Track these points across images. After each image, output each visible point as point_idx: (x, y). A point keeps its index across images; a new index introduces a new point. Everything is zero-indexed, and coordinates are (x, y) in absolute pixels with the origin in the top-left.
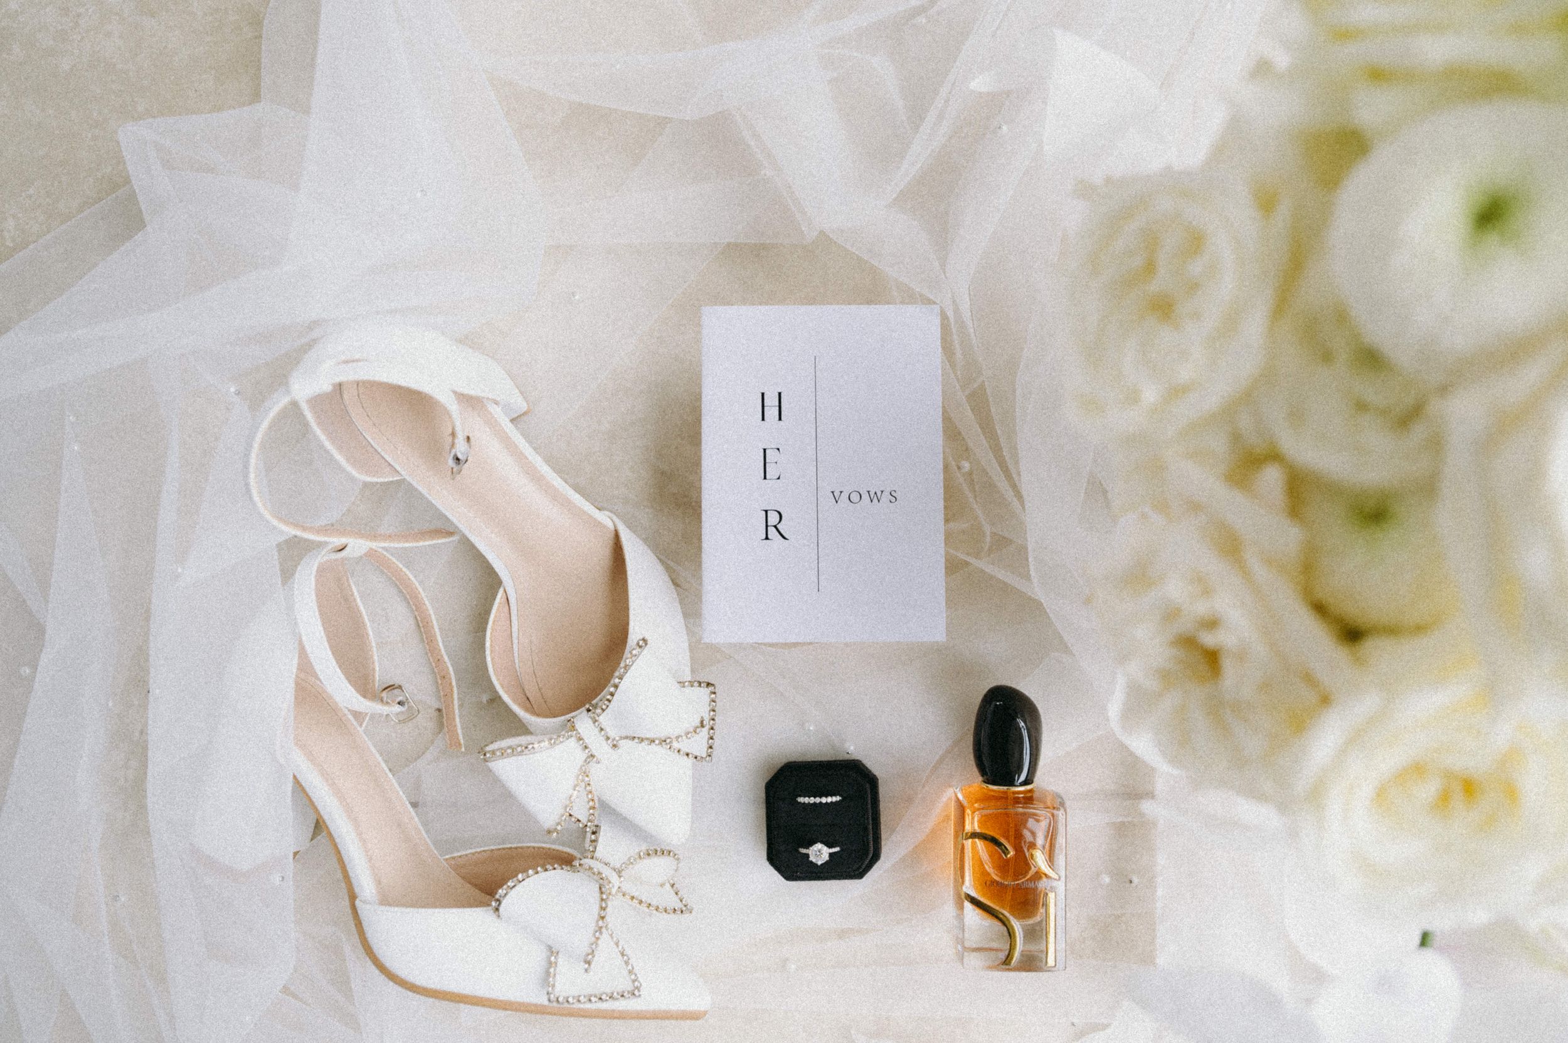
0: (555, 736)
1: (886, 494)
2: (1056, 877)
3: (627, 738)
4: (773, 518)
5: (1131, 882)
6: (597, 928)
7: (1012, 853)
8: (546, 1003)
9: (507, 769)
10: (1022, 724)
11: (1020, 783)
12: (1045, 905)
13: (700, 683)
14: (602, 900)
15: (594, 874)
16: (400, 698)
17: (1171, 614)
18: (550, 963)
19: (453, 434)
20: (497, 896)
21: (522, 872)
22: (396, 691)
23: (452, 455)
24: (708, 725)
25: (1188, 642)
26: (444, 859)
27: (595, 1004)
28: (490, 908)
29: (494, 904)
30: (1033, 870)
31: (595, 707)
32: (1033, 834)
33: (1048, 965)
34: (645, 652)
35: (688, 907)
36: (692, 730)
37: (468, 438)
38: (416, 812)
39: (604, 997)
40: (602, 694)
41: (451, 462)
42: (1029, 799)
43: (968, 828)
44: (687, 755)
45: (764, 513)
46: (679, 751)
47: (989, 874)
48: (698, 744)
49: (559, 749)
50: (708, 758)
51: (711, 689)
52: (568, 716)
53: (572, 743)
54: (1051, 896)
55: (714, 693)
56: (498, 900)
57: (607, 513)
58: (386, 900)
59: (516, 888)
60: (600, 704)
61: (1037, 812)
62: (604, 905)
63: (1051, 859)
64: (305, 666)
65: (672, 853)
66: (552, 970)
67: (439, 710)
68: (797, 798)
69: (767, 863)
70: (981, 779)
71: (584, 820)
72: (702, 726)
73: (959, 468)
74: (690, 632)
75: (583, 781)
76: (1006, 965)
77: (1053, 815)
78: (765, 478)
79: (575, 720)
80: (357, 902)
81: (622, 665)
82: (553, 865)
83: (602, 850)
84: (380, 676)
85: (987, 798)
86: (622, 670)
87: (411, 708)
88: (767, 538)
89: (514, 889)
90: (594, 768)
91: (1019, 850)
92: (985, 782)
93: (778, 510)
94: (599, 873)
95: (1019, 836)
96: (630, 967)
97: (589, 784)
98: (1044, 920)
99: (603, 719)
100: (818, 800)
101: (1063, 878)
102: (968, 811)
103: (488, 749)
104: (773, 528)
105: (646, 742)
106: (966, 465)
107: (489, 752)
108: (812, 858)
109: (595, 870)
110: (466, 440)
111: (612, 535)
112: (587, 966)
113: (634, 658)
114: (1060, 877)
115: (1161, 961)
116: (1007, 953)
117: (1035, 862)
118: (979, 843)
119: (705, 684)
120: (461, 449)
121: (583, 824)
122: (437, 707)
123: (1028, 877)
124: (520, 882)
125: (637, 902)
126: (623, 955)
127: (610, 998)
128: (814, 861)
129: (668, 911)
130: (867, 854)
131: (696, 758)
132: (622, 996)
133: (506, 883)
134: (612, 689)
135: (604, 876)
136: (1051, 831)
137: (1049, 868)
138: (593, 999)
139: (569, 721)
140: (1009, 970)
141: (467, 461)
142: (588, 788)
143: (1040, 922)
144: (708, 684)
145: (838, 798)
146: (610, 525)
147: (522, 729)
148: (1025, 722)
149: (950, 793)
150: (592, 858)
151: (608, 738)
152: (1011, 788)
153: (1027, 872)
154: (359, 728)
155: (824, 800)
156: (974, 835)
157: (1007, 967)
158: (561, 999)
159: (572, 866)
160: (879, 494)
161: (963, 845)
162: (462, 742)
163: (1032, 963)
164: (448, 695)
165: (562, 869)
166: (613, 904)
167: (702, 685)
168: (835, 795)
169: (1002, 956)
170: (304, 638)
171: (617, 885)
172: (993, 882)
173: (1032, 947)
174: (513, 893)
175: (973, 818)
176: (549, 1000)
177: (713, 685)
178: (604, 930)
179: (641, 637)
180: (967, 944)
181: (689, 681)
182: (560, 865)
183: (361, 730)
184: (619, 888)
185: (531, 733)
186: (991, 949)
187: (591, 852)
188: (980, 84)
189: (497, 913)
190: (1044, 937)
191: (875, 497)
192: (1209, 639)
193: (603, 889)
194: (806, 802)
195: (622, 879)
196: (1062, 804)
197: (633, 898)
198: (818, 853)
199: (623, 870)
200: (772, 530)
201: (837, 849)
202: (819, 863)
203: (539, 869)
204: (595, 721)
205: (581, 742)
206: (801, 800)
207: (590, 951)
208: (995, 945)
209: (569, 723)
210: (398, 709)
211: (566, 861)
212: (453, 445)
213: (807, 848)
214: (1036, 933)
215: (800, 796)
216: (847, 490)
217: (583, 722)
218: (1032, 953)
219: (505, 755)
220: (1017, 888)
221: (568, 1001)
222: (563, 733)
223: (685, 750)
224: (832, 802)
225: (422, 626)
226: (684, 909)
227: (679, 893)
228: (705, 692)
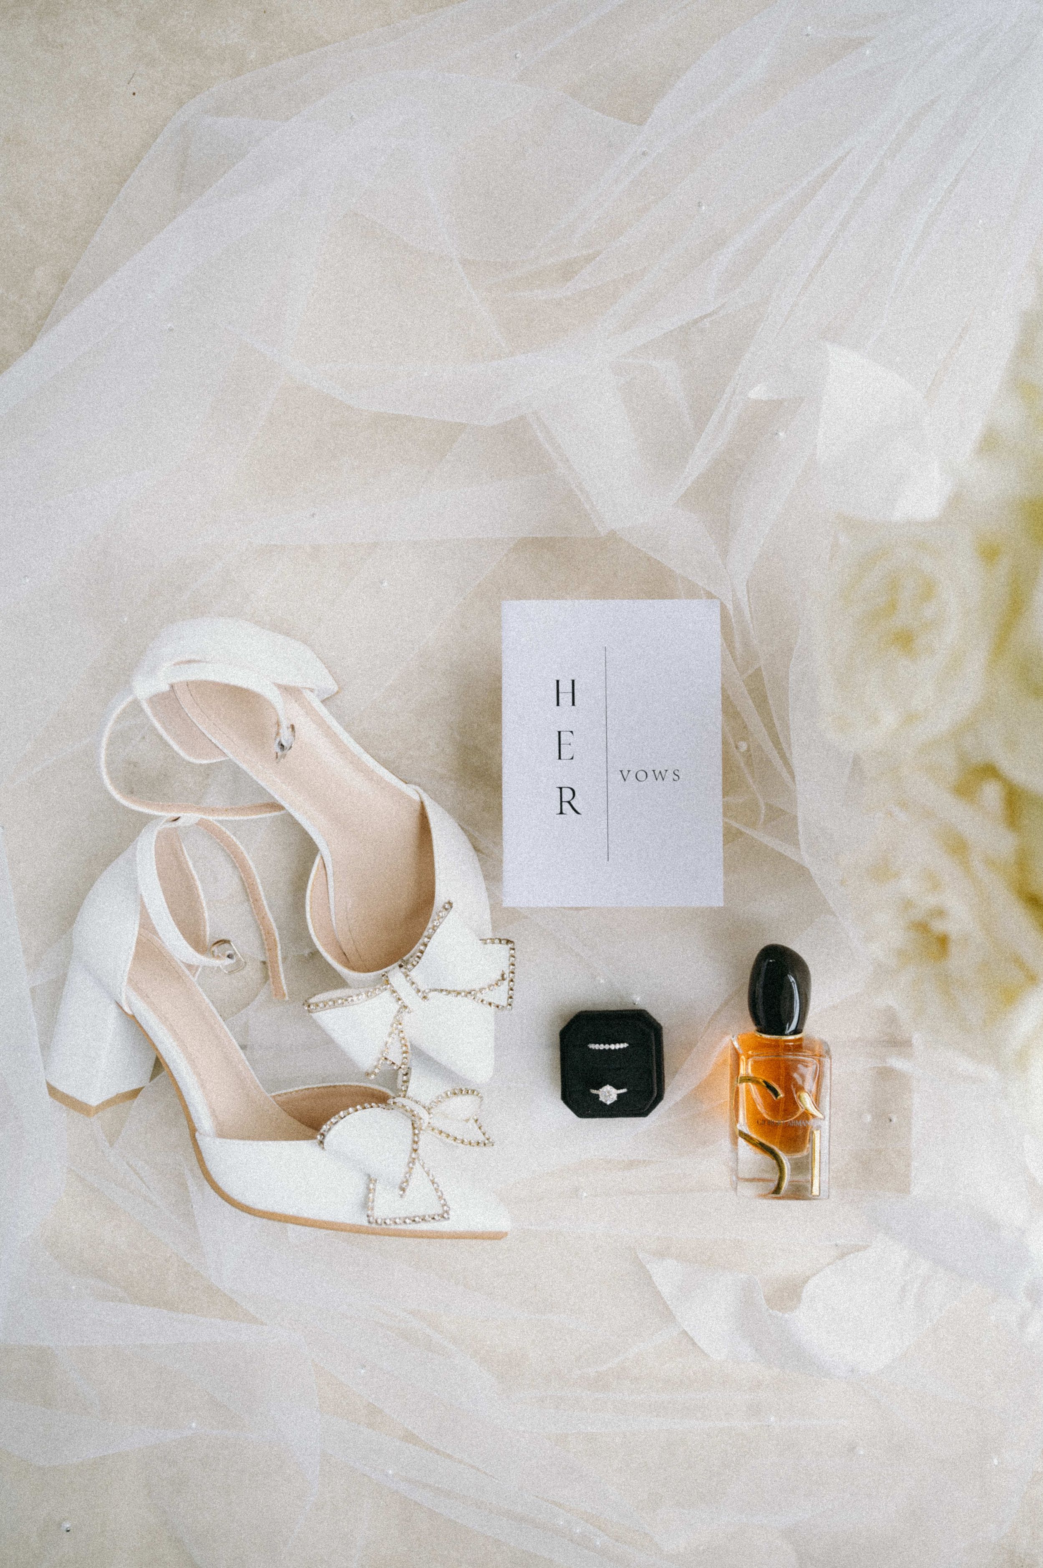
0: (371, 990)
1: (670, 772)
2: (820, 1116)
3: (436, 990)
4: (567, 795)
5: (891, 1120)
6: (411, 1160)
7: (781, 1096)
8: (366, 1224)
9: (328, 1018)
10: (792, 979)
11: (790, 1033)
12: (812, 1141)
13: (500, 940)
14: (415, 1134)
15: (406, 1111)
16: (228, 953)
17: (907, 904)
18: (368, 1189)
19: (278, 724)
20: (322, 1131)
21: (343, 1110)
22: (226, 945)
23: (277, 742)
24: (508, 978)
25: (922, 927)
26: (271, 1096)
27: (409, 1226)
28: (315, 1141)
29: (319, 1137)
30: (801, 1110)
31: (407, 962)
32: (803, 1076)
33: (813, 1194)
34: (452, 913)
35: (491, 1140)
36: (494, 983)
37: (293, 727)
38: (245, 1054)
39: (417, 1219)
40: (412, 952)
41: (277, 749)
42: (798, 1047)
43: (742, 1072)
44: (490, 1004)
45: (559, 790)
46: (482, 1001)
47: (759, 1113)
48: (500, 995)
49: (375, 1001)
50: (509, 1007)
51: (510, 945)
52: (382, 972)
53: (386, 994)
54: (817, 1134)
55: (514, 949)
56: (322, 1134)
57: (414, 786)
58: (222, 1133)
59: (339, 1123)
60: (411, 959)
61: (806, 1059)
62: (416, 1139)
63: (817, 1102)
64: (146, 924)
65: (475, 1092)
66: (371, 1195)
67: (264, 963)
68: (589, 1044)
69: (562, 1102)
70: (754, 1028)
71: (398, 1063)
72: (503, 979)
73: (737, 747)
74: (491, 895)
75: (397, 1029)
76: (776, 1194)
77: (819, 1061)
78: (560, 758)
79: (388, 975)
80: (197, 1134)
81: (430, 925)
82: (370, 1104)
83: (414, 1088)
84: (209, 933)
85: (760, 1046)
86: (431, 931)
87: (238, 961)
88: (561, 813)
89: (336, 1125)
90: (406, 1017)
91: (788, 1092)
92: (758, 1031)
93: (571, 787)
94: (412, 1111)
95: (789, 1079)
96: (439, 1194)
97: (402, 1031)
98: (810, 1156)
99: (414, 973)
100: (607, 1047)
101: (827, 1118)
102: (743, 1057)
103: (313, 1000)
104: (567, 803)
105: (454, 994)
106: (744, 746)
107: (313, 1004)
108: (602, 1099)
109: (407, 1107)
110: (290, 730)
111: (418, 808)
112: (401, 1193)
113: (441, 920)
114: (825, 1117)
115: (916, 1190)
116: (776, 1182)
117: (802, 1103)
118: (752, 1086)
119: (505, 941)
120: (285, 736)
121: (397, 1066)
122: (262, 960)
123: (798, 1115)
124: (342, 1118)
125: (444, 1135)
126: (433, 1183)
127: (422, 1220)
128: (604, 1101)
129: (472, 1144)
130: (652, 1092)
131: (498, 1007)
132: (433, 1218)
133: (329, 1119)
134: (422, 948)
135: (415, 1113)
136: (817, 1075)
137: (816, 1110)
138: (408, 1221)
139: (383, 976)
140: (780, 1198)
141: (291, 747)
142: (401, 1035)
143: (807, 1157)
144: (508, 942)
145: (626, 1045)
146: (417, 798)
147: (341, 983)
148: (795, 979)
149: (727, 1039)
150: (404, 1097)
151: (419, 991)
152: (782, 1037)
153: (794, 1113)
154: (192, 979)
155: (613, 1047)
156: (747, 1079)
157: (778, 1196)
158: (379, 1221)
159: (387, 1103)
160: (663, 773)
161: (738, 1088)
162: (286, 992)
163: (799, 1193)
164: (272, 949)
165: (379, 1107)
166: (424, 1138)
167: (502, 942)
168: (623, 1042)
169: (773, 1186)
170: (145, 900)
171: (427, 1121)
172: (765, 1120)
173: (799, 1178)
174: (336, 1127)
175: (747, 1064)
176: (369, 1222)
177: (512, 942)
178: (416, 1161)
179: (447, 901)
180: (741, 1175)
181: (491, 939)
182: (376, 1104)
183: (195, 980)
184: (429, 1123)
185: (350, 987)
186: (763, 1180)
187: (403, 1091)
188: (758, 392)
189: (322, 1145)
190: (810, 1171)
191: (660, 776)
192: (939, 926)
193: (415, 1125)
194: (597, 1048)
195: (432, 1116)
196: (828, 1052)
197: (441, 1132)
198: (607, 1094)
199: (432, 1107)
200: (566, 806)
201: (624, 1091)
202: (608, 1103)
203: (358, 1107)
204: (407, 976)
205: (395, 995)
206: (592, 1046)
207: (405, 1180)
208: (767, 1176)
209: (383, 978)
210: (228, 961)
211: (381, 1099)
212: (278, 734)
213: (598, 1089)
214: (803, 1167)
215: (592, 1043)
216: (634, 770)
217: (396, 976)
218: (801, 1183)
219: (327, 1006)
220: (786, 1127)
221: (385, 1223)
222: (378, 986)
223: (488, 999)
224: (619, 1049)
225: (248, 889)
226: (487, 1142)
227: (482, 1128)
228: (504, 949)
